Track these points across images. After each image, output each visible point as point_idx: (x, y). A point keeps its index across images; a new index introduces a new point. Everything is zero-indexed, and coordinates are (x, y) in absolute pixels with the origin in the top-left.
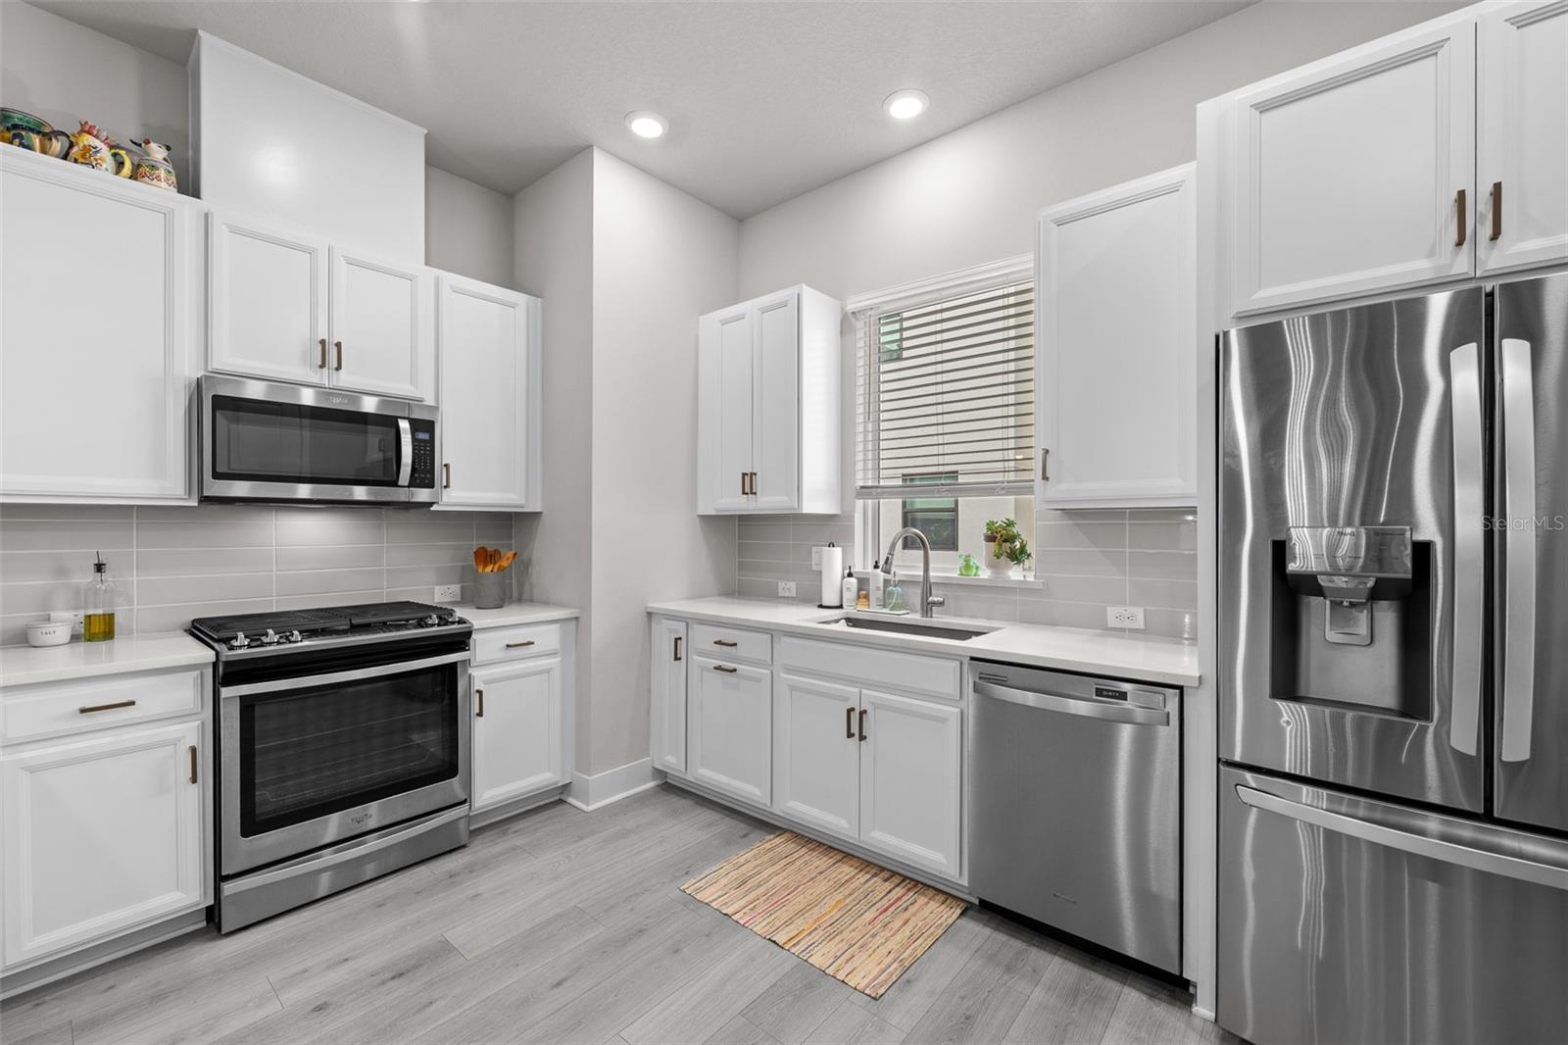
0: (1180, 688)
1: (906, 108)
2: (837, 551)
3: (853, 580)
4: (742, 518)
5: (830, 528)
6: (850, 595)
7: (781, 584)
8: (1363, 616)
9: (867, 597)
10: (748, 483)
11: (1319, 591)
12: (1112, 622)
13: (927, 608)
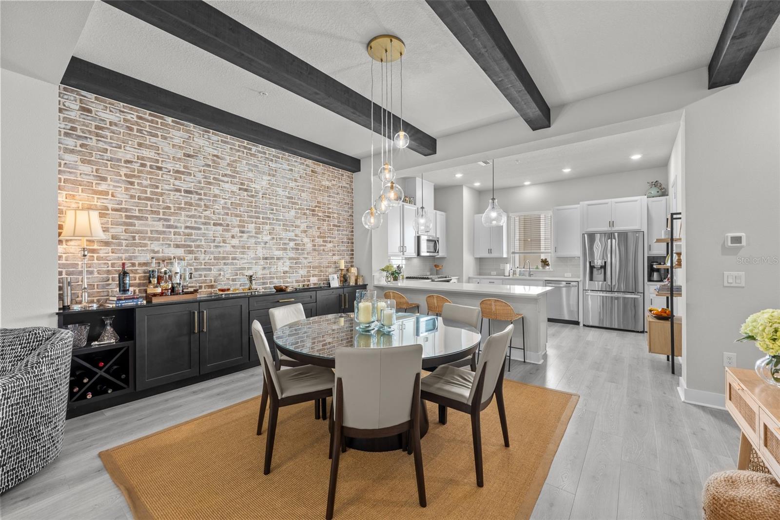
0: (578, 282)
1: (527, 183)
2: (508, 265)
3: (512, 271)
4: (480, 258)
5: (506, 261)
6: (511, 274)
7: (492, 272)
8: (600, 270)
9: (516, 274)
10: (490, 251)
11: (595, 268)
12: (566, 276)
13: (530, 275)
